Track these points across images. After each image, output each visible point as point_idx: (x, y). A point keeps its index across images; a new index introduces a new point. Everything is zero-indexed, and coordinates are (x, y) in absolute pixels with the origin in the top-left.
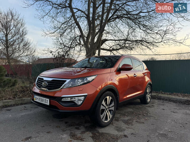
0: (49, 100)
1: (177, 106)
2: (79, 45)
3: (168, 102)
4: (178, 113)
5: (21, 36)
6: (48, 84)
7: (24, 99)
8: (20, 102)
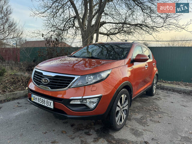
0: (52, 102)
1: (183, 97)
2: (73, 28)
3: (171, 92)
4: (188, 107)
5: (6, 15)
6: (50, 82)
7: (17, 93)
8: (12, 97)
